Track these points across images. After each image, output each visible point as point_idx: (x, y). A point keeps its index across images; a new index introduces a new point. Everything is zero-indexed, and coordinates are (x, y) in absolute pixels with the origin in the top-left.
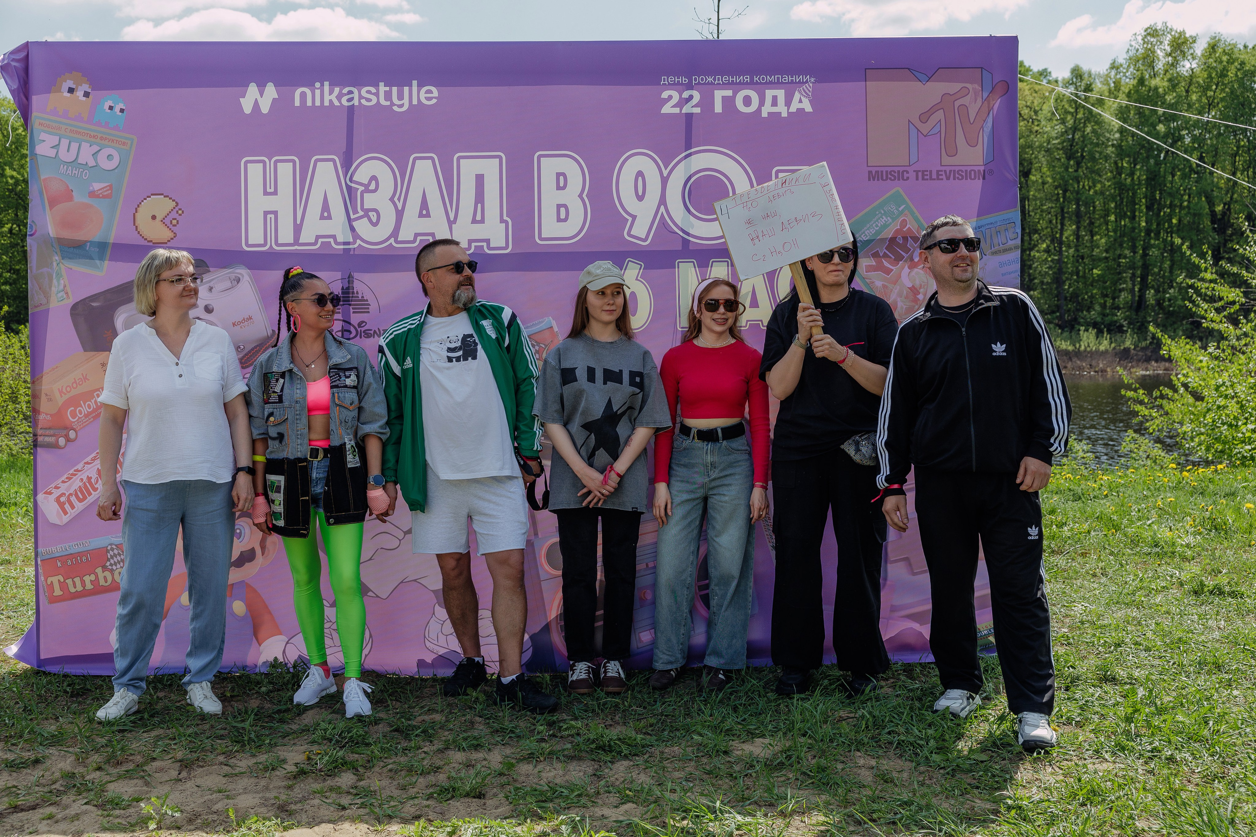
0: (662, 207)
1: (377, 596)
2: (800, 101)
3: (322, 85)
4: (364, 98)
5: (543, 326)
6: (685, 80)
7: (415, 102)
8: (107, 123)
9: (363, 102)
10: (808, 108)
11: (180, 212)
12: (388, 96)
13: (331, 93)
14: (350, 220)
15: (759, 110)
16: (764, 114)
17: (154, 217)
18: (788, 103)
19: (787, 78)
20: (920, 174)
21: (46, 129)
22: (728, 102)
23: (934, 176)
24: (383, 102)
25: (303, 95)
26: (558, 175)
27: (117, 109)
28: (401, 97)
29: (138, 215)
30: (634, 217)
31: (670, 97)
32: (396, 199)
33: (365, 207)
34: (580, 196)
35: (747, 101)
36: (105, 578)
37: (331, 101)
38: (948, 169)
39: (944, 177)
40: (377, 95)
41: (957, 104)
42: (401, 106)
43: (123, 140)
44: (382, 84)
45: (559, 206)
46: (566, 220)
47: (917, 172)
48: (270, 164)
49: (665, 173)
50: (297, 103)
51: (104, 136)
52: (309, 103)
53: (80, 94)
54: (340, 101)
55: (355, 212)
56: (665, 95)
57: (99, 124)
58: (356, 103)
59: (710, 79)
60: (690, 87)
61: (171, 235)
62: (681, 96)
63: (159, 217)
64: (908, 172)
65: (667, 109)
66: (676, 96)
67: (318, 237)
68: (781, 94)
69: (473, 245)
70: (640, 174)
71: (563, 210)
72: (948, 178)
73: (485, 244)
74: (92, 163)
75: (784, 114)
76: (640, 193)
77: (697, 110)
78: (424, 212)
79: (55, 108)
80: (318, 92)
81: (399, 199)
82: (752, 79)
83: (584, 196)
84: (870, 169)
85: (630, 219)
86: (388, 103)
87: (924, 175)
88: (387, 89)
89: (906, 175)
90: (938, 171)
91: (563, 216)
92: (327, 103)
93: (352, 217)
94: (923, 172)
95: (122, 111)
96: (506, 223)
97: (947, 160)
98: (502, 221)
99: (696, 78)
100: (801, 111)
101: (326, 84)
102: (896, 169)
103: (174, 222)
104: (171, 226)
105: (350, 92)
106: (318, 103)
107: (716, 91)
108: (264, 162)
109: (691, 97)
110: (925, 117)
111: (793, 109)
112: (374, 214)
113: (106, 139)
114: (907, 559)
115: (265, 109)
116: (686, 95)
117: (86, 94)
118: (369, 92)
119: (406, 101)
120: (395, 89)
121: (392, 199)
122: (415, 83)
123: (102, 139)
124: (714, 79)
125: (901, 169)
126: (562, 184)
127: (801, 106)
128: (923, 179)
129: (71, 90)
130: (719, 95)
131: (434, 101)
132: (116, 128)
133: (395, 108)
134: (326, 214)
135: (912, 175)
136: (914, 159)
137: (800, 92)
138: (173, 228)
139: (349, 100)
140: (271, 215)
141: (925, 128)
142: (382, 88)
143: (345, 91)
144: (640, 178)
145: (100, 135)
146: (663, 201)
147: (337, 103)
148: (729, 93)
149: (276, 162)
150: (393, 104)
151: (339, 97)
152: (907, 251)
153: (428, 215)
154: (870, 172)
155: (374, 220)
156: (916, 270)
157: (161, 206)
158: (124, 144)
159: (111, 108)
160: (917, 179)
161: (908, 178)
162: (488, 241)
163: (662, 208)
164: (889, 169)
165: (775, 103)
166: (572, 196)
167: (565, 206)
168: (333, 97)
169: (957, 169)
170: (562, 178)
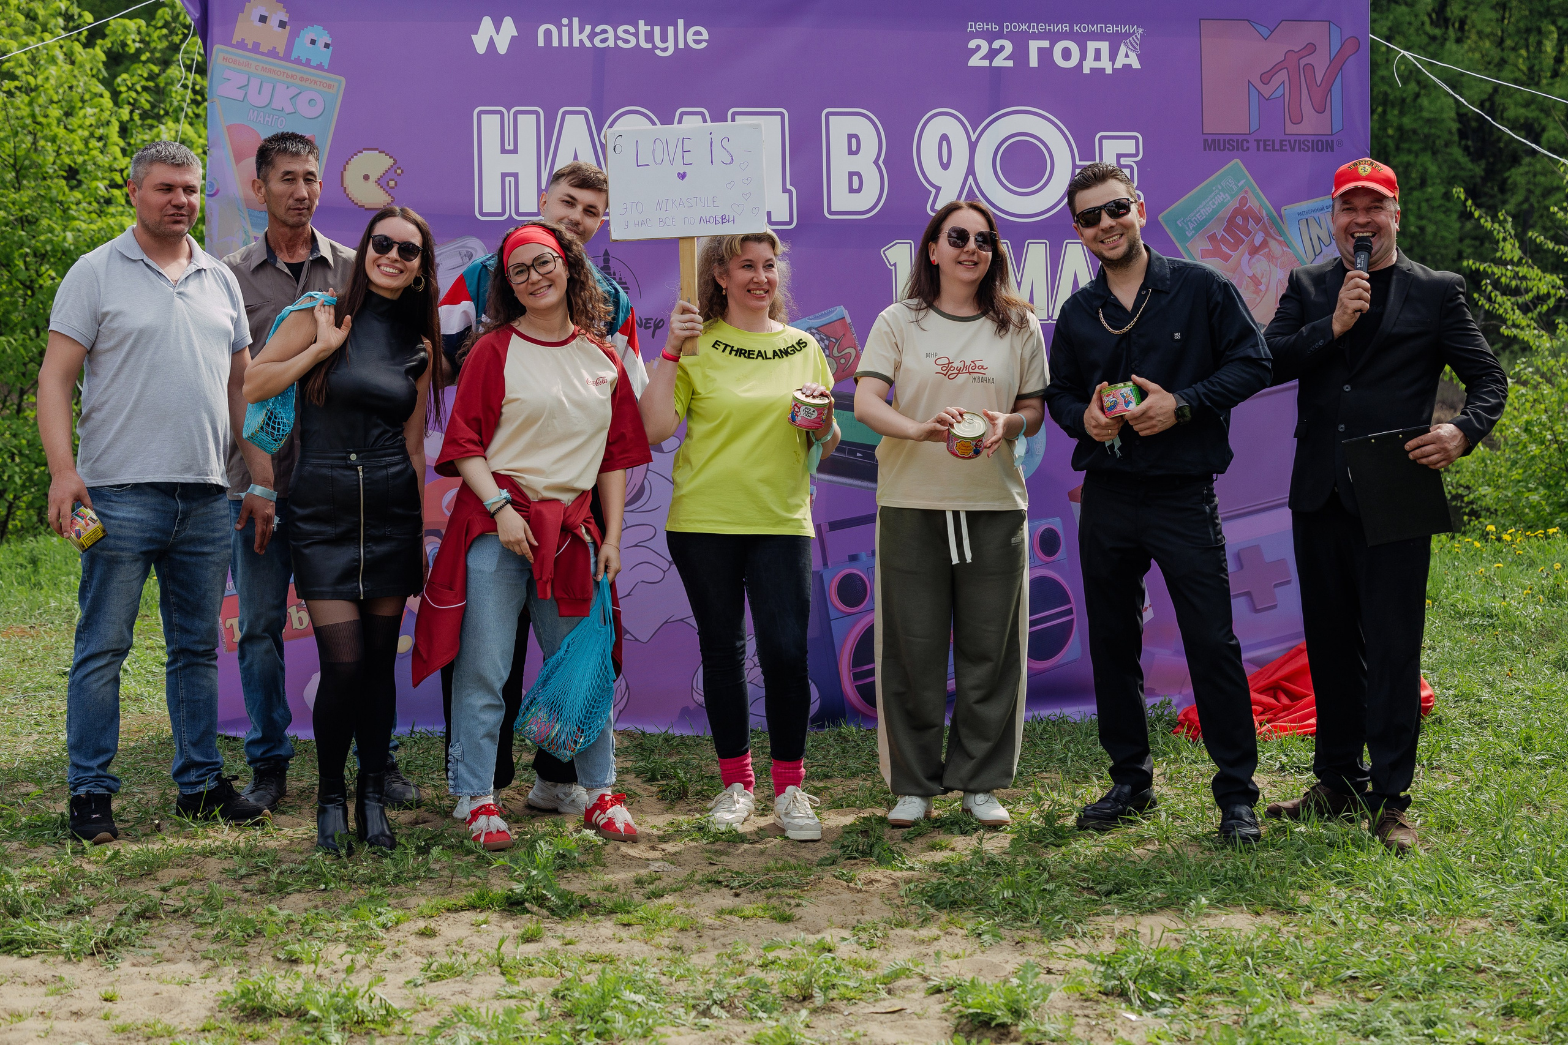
0: (971, 177)
1: (636, 640)
2: (1127, 56)
3: (571, 22)
4: (620, 38)
5: (834, 316)
6: (995, 28)
7: (681, 45)
8: (308, 61)
9: (620, 43)
10: (1136, 65)
11: (399, 171)
12: (649, 37)
13: (581, 31)
15: (1080, 65)
16: (1086, 70)
17: (366, 177)
18: (1113, 58)
19: (1111, 29)
20: (1261, 144)
21: (232, 65)
22: (1045, 55)
23: (1277, 147)
24: (644, 44)
25: (548, 33)
26: (850, 137)
27: (320, 44)
28: (664, 39)
29: (347, 175)
30: (938, 188)
31: (978, 47)
34: (876, 162)
35: (1066, 54)
36: (300, 619)
37: (581, 41)
38: (1292, 139)
39: (1288, 148)
40: (636, 35)
41: (1303, 62)
42: (665, 50)
43: (329, 82)
44: (641, 23)
45: (851, 174)
46: (859, 190)
47: (1258, 141)
48: (509, 116)
49: (974, 138)
50: (541, 43)
51: (305, 76)
52: (555, 43)
53: (273, 22)
54: (592, 42)
56: (972, 44)
57: (298, 61)
58: (612, 45)
59: (1024, 27)
60: (1000, 35)
61: (388, 199)
62: (990, 45)
63: (374, 177)
64: (1248, 142)
65: (975, 61)
66: (985, 47)
68: (1104, 46)
70: (944, 138)
71: (855, 179)
72: (1293, 150)
74: (289, 109)
75: (1109, 71)
76: (945, 161)
77: (1010, 63)
79: (243, 40)
80: (565, 30)
82: (1071, 28)
83: (880, 162)
84: (1205, 137)
85: (934, 191)
86: (649, 46)
87: (1265, 145)
88: (648, 28)
89: (1245, 145)
90: (1281, 141)
91: (856, 186)
92: (576, 44)
94: (1265, 141)
95: (327, 46)
96: (790, 192)
97: (1291, 129)
98: (785, 190)
99: (1008, 27)
100: (1127, 67)
101: (576, 20)
102: (1235, 138)
103: (392, 183)
104: (387, 189)
105: (604, 31)
106: (566, 44)
107: (1031, 42)
108: (501, 113)
109: (1002, 48)
110: (1266, 77)
111: (1118, 65)
113: (307, 80)
114: (1248, 594)
115: (502, 48)
116: (996, 44)
117: (282, 24)
118: (626, 32)
119: (670, 44)
120: (657, 29)
122: (681, 22)
123: (301, 79)
124: (1029, 27)
125: (1241, 138)
126: (854, 148)
127: (1127, 61)
128: (1265, 150)
129: (263, 19)
130: (1034, 46)
131: (704, 45)
132: (320, 67)
133: (658, 52)
135: (1253, 145)
136: (1255, 126)
137: (1126, 44)
138: (390, 191)
139: (604, 41)
140: (510, 178)
141: (1266, 91)
142: (643, 27)
143: (598, 29)
144: (945, 143)
145: (299, 75)
146: (971, 171)
147: (588, 44)
148: (1046, 44)
149: (516, 113)
150: (655, 47)
151: (592, 36)
152: (1248, 233)
154: (1205, 141)
156: (1257, 256)
157: (375, 163)
158: (330, 86)
159: (313, 42)
160: (1258, 150)
161: (1248, 149)
162: (768, 215)
163: (970, 179)
164: (1227, 138)
165: (1098, 57)
166: (866, 162)
167: (858, 174)
168: (584, 37)
169: (1302, 138)
170: (854, 141)
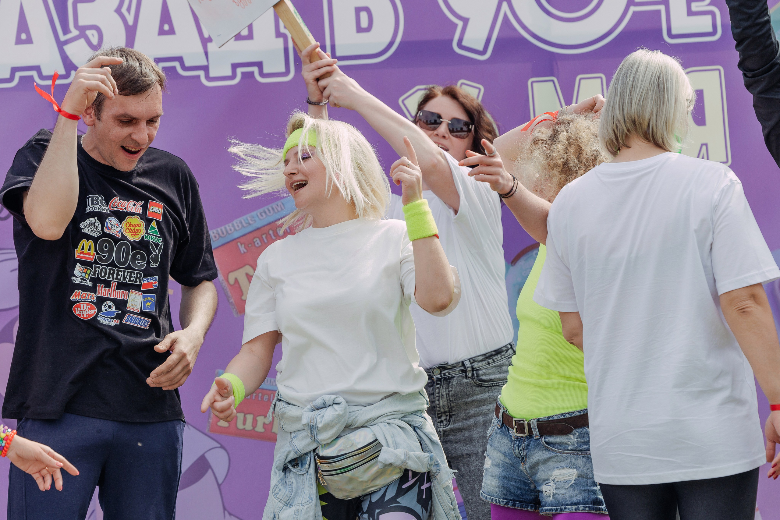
0: (505, 4)
14: (61, 45)
30: (466, 21)
32: (124, 10)
33: (81, 23)
45: (358, 10)
46: (368, 29)
55: (66, 30)
67: (14, 70)
69: (239, 71)
71: (364, 16)
73: (255, 70)
78: (166, 27)
81: (129, 10)
85: (460, 24)
91: (364, 23)
93: (63, 38)
96: (284, 37)
98: (278, 35)
112: (94, 32)
121: (118, 11)
134: (24, 36)
153: (172, 31)
155: (95, 41)
162: (259, 65)
163: (505, 6)
167: (367, 10)
